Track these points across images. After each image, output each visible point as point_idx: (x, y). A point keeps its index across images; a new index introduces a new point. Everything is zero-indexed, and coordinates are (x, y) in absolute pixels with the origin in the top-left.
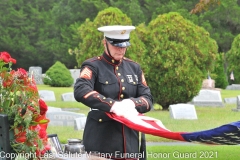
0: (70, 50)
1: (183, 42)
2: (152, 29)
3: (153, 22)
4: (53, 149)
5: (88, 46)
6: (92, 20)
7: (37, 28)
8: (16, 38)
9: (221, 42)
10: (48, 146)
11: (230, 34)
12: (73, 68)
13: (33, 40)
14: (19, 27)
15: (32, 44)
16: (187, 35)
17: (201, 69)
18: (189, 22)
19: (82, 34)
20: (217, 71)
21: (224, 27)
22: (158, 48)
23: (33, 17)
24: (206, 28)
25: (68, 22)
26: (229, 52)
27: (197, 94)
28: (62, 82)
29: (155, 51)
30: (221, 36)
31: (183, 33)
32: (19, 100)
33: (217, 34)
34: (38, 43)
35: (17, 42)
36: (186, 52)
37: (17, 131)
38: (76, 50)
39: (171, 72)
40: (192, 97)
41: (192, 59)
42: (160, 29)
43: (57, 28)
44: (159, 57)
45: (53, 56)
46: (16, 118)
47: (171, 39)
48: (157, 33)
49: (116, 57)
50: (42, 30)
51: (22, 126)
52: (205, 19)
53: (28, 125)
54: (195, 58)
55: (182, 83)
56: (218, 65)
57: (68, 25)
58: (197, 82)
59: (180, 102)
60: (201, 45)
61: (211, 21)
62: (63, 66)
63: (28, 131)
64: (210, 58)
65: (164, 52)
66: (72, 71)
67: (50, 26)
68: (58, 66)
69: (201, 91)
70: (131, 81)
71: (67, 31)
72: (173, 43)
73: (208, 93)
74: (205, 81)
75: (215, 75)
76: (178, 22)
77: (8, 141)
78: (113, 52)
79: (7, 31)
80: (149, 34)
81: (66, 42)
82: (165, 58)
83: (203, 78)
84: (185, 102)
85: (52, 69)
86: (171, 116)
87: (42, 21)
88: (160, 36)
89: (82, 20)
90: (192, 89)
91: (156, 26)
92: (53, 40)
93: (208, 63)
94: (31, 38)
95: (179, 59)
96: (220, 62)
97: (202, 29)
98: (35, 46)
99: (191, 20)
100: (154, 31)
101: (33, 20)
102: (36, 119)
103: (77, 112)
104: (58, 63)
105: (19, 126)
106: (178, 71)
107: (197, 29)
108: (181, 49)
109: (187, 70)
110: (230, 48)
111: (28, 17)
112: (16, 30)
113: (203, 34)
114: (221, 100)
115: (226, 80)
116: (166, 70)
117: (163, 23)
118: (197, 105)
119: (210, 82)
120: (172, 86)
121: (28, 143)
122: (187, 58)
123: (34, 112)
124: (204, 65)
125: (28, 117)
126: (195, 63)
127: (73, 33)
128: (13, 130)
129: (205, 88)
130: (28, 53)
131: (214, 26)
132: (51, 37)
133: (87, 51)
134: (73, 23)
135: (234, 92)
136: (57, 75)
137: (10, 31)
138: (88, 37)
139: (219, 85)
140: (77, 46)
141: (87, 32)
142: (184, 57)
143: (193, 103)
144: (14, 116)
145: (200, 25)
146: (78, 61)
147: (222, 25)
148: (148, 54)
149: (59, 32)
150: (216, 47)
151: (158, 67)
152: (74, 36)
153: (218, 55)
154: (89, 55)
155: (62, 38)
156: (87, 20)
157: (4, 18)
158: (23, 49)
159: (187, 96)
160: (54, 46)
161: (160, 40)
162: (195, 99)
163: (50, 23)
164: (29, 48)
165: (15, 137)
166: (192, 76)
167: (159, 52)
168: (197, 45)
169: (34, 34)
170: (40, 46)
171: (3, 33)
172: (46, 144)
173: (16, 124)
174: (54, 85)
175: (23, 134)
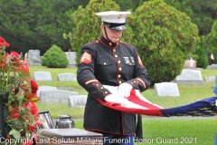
0: (64, 35)
1: (166, 26)
2: (138, 14)
3: (140, 9)
4: (46, 124)
5: (81, 31)
6: (84, 7)
7: (36, 15)
8: (17, 23)
9: (202, 26)
10: (39, 122)
11: (210, 19)
12: (67, 51)
13: (32, 25)
14: (19, 14)
15: (31, 29)
16: (171, 20)
17: (183, 50)
18: (172, 8)
19: (75, 20)
20: (198, 52)
21: (205, 13)
22: (144, 32)
23: (31, 5)
24: (188, 13)
25: (63, 9)
26: (209, 35)
27: (179, 73)
28: (58, 64)
29: (141, 35)
30: (202, 21)
31: (166, 18)
32: (12, 80)
33: (198, 19)
34: (37, 29)
35: (18, 28)
36: (169, 35)
37: (11, 108)
38: (70, 34)
39: (156, 54)
40: (175, 76)
41: (175, 42)
42: (146, 15)
43: (53, 15)
44: (145, 40)
45: (51, 40)
46: (10, 97)
47: (156, 24)
48: (143, 19)
49: (113, 40)
50: (40, 16)
51: (15, 103)
52: (187, 5)
53: (20, 103)
54: (178, 40)
55: (166, 64)
56: (199, 47)
57: (64, 12)
58: (179, 62)
59: (165, 81)
60: (183, 29)
61: (193, 7)
62: (59, 49)
63: (21, 108)
64: (191, 40)
65: (149, 36)
66: (67, 53)
67: (48, 13)
68: (55, 49)
69: (184, 71)
70: (128, 62)
71: (63, 17)
72: (158, 27)
73: (190, 72)
74: (187, 62)
75: (196, 56)
76: (162, 8)
77: (3, 117)
78: (110, 35)
79: (8, 18)
80: (136, 19)
81: (61, 27)
82: (150, 41)
83: (185, 58)
84: (169, 81)
85: (49, 52)
86: (156, 93)
87: (40, 9)
88: (146, 21)
89: (76, 7)
90: (175, 69)
91: (142, 12)
92: (50, 26)
93: (189, 45)
94: (30, 24)
95: (163, 42)
96: (201, 44)
97: (184, 14)
98: (34, 31)
99: (174, 6)
100: (141, 16)
101: (32, 8)
102: (28, 98)
103: (72, 90)
104: (54, 47)
105: (13, 104)
106: (162, 52)
107: (180, 15)
108: (165, 33)
109: (170, 52)
110: (210, 32)
111: (28, 4)
112: (17, 17)
113: (184, 19)
114: (201, 79)
115: (207, 61)
116: (152, 52)
117: (148, 9)
118: (180, 83)
119: (192, 62)
120: (157, 66)
121: (21, 119)
122: (171, 41)
123: (26, 91)
124: (186, 47)
125: (21, 95)
126: (178, 45)
127: (68, 19)
128: (7, 107)
129: (187, 68)
130: (28, 37)
131: (195, 11)
132: (48, 23)
133: (80, 35)
134: (68, 10)
135: (213, 71)
136: (54, 57)
137: (11, 18)
138: (81, 22)
139: (200, 65)
140: (71, 30)
141: (80, 18)
142: (168, 40)
143: (176, 82)
144: (8, 94)
145: (182, 11)
146: (72, 44)
147: (203, 10)
148: (135, 37)
149: (56, 18)
150: (196, 31)
151: (144, 50)
152: (69, 22)
153: (199, 38)
154: (82, 39)
155: (58, 23)
156: (80, 7)
157: (6, 6)
158: (23, 34)
159: (170, 75)
160: (50, 31)
161: (146, 25)
162: (178, 78)
163: (48, 10)
164: (28, 33)
165: (9, 114)
166: (175, 57)
167: (145, 35)
168: (180, 29)
169: (33, 20)
170: (38, 31)
171: (5, 20)
172: (37, 120)
173: (9, 102)
174: (52, 66)
175: (16, 111)
